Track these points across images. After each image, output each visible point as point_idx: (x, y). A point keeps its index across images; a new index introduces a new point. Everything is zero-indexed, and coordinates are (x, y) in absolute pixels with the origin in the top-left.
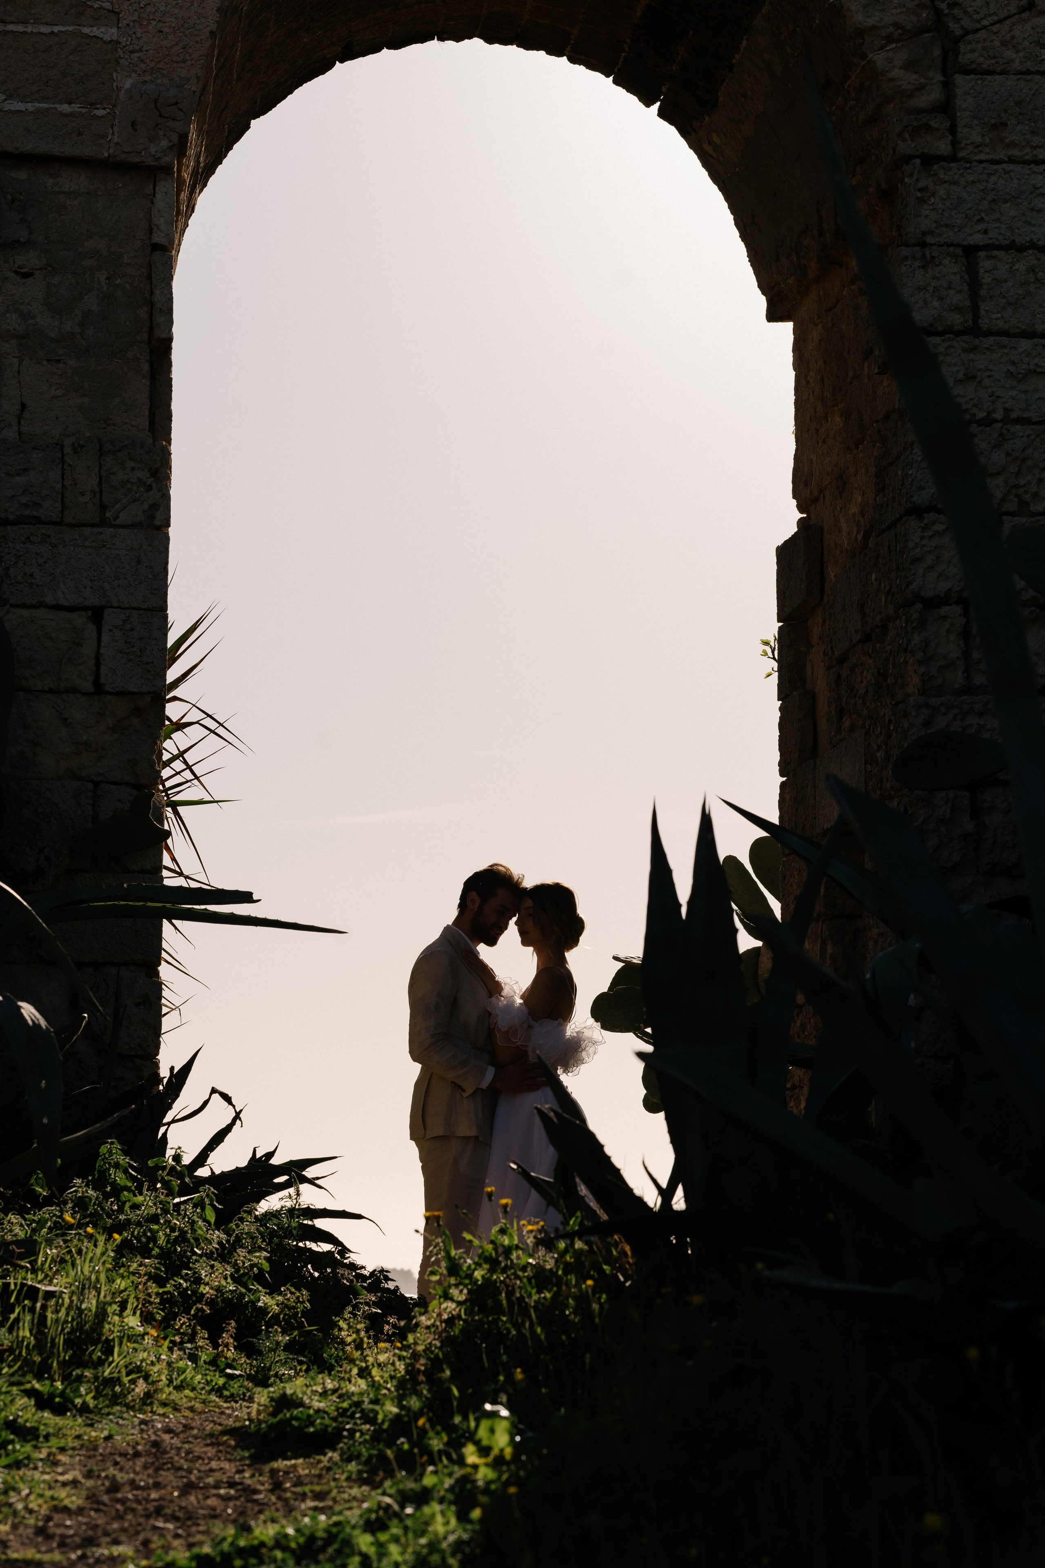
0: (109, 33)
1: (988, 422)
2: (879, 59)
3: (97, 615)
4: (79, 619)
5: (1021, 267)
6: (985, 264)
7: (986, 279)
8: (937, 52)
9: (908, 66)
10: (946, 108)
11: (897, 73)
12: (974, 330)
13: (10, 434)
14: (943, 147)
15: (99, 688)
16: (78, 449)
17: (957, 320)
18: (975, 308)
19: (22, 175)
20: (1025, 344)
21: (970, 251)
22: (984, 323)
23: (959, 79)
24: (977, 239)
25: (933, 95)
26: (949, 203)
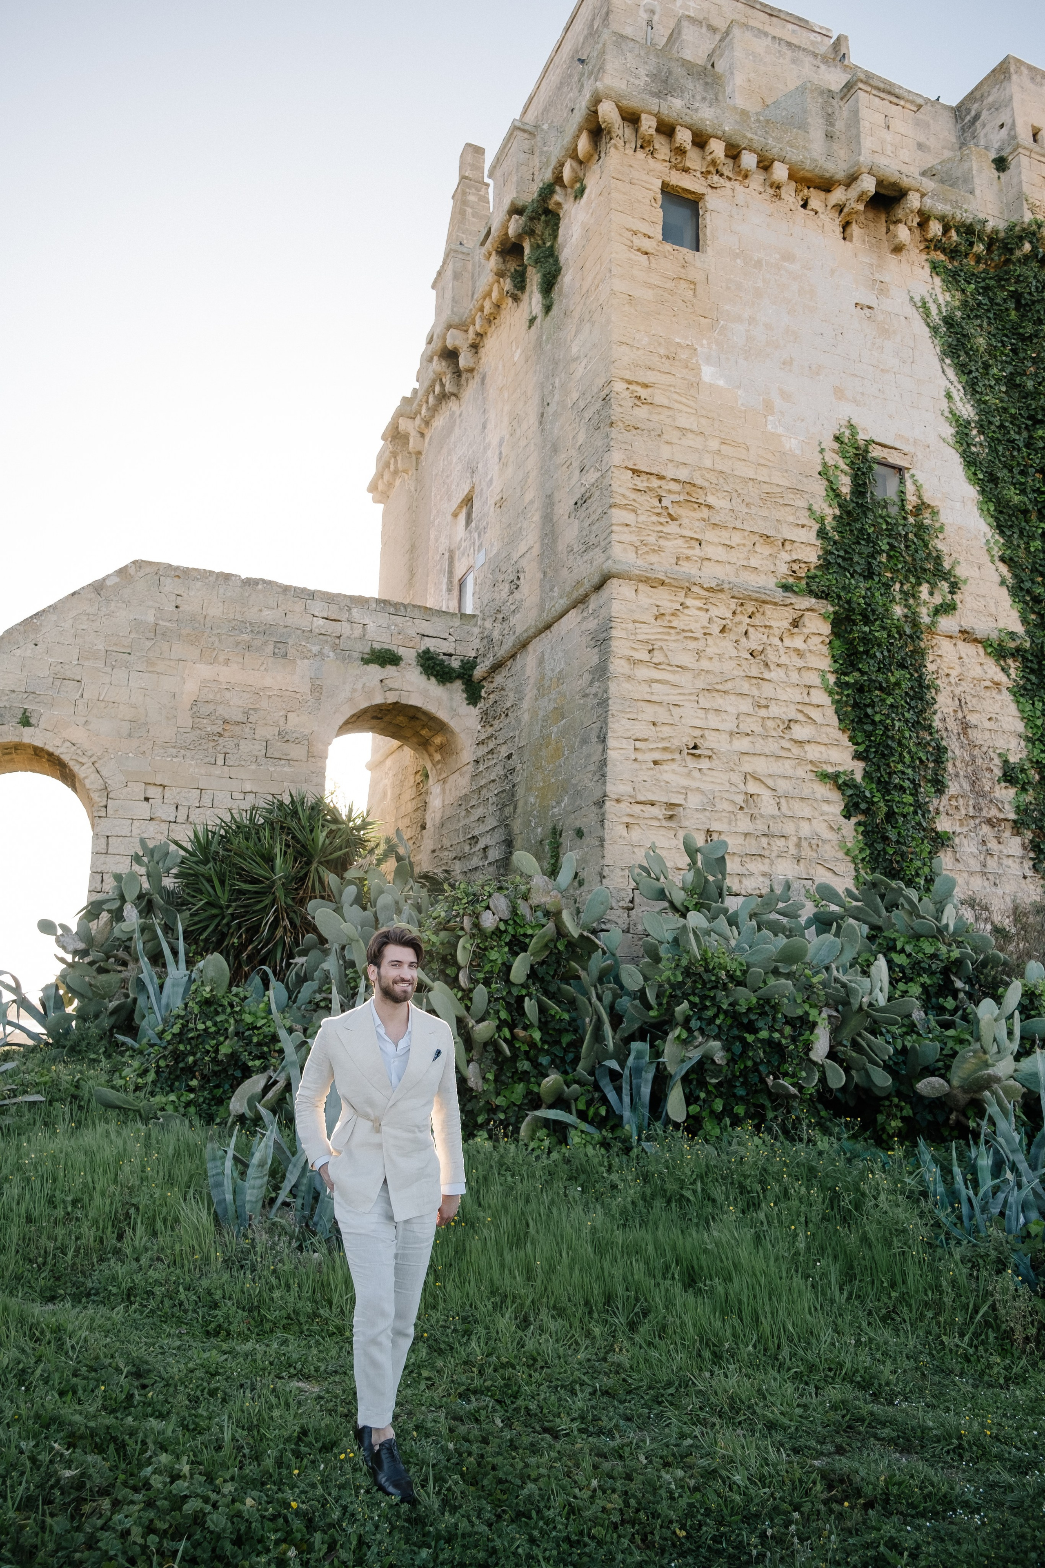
2: (92, 795)
6: (110, 839)
7: (110, 842)
10: (106, 806)
12: (107, 853)
17: (105, 851)
20: (118, 857)
23: (109, 800)
24: (108, 834)
26: (105, 826)
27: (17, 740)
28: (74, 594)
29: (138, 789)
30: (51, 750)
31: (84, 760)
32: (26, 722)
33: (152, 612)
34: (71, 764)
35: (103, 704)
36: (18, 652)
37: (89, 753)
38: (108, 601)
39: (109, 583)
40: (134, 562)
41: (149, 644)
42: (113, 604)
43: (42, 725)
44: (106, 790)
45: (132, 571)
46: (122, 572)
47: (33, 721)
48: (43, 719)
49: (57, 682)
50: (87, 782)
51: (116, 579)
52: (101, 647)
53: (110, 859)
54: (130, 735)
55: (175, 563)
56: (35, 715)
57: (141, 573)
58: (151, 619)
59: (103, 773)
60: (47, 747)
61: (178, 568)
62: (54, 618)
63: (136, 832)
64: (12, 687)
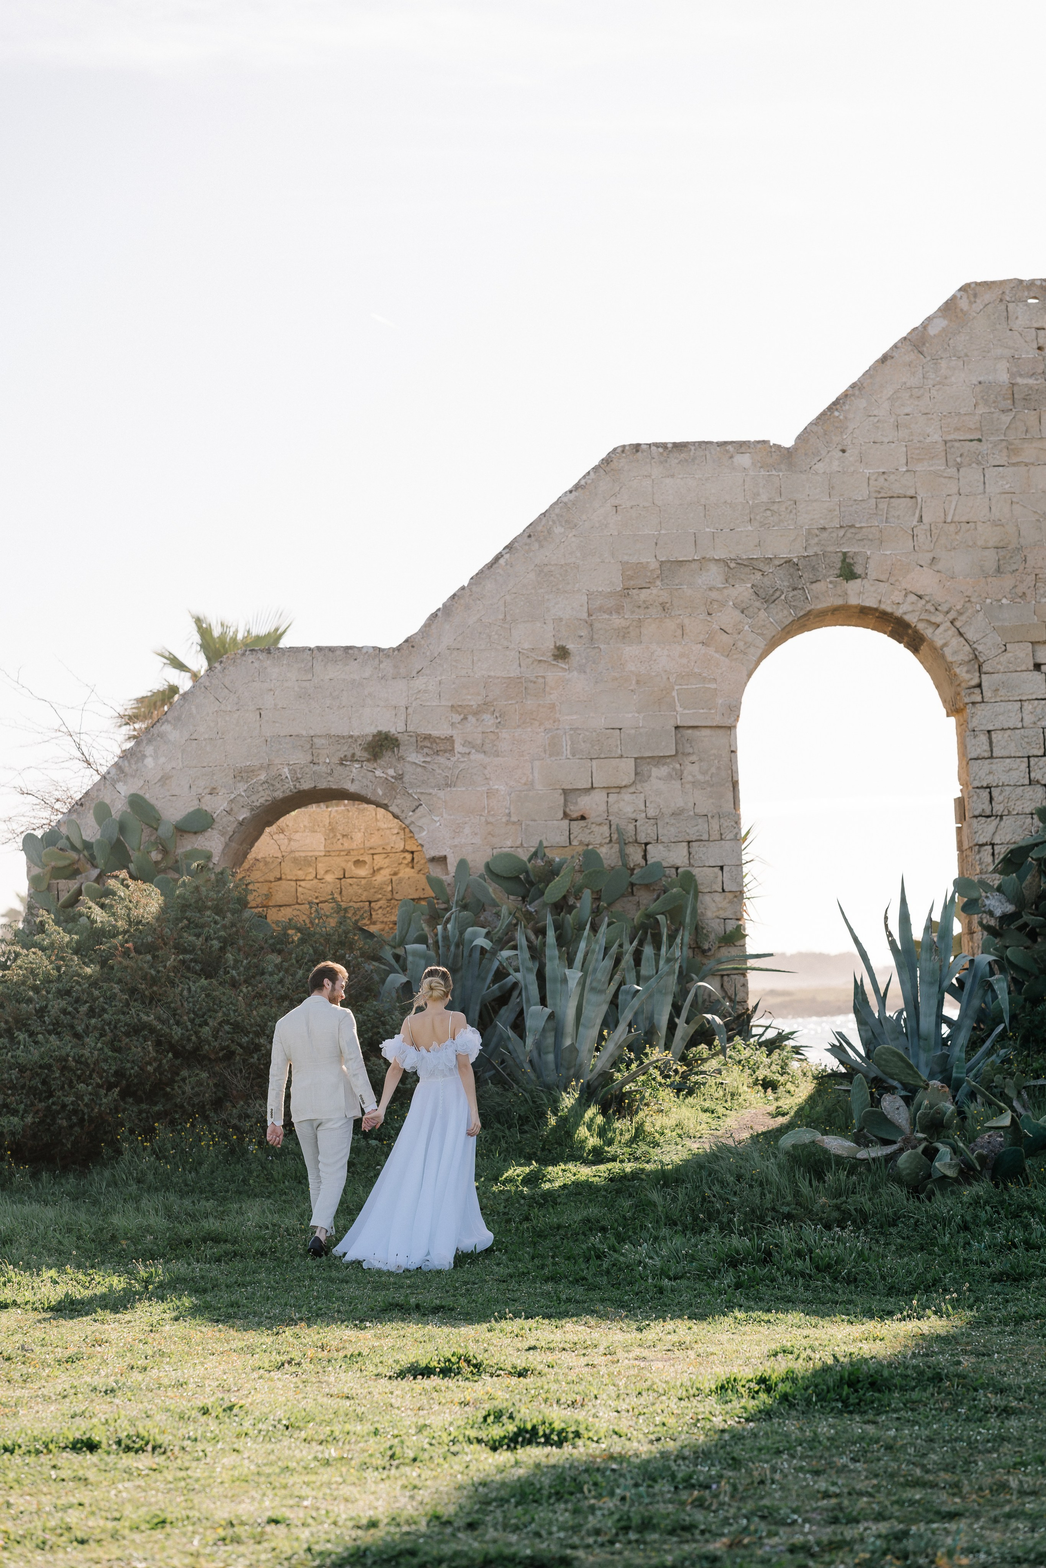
0: (713, 686)
1: (997, 786)
2: (958, 670)
3: (722, 868)
4: (717, 870)
5: (1006, 735)
6: (994, 735)
7: (994, 740)
8: (977, 666)
9: (968, 672)
10: (979, 686)
11: (964, 674)
12: (992, 757)
13: (692, 813)
14: (979, 699)
15: (723, 891)
16: (713, 817)
17: (987, 755)
18: (992, 751)
19: (690, 731)
20: (1008, 760)
21: (989, 732)
22: (995, 755)
23: (983, 676)
24: (990, 728)
25: (975, 682)
26: (982, 717)
27: (839, 602)
28: (884, 359)
29: (1022, 653)
30: (889, 609)
31: (938, 618)
32: (848, 572)
33: (1003, 365)
34: (921, 626)
35: (952, 528)
36: (820, 467)
37: (944, 608)
38: (935, 360)
39: (932, 331)
40: (964, 289)
41: (1006, 418)
42: (943, 364)
43: (873, 574)
44: (977, 663)
45: (964, 304)
46: (949, 307)
47: (858, 570)
48: (872, 565)
49: (883, 505)
50: (947, 651)
51: (942, 323)
52: (936, 437)
53: (998, 766)
54: (999, 570)
55: (1026, 276)
56: (860, 560)
57: (979, 305)
58: (1004, 377)
59: (969, 635)
60: (883, 607)
61: (1032, 282)
62: (862, 403)
63: (1028, 719)
64: (822, 523)
